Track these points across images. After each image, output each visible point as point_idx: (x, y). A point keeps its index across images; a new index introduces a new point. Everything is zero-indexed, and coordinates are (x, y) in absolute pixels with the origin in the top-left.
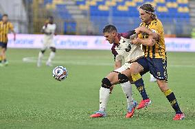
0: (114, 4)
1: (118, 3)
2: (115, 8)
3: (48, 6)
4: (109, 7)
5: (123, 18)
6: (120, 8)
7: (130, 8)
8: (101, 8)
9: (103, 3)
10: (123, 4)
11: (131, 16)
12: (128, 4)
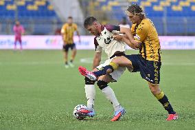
0: (168, 4)
1: (172, 4)
2: (169, 8)
3: (104, 8)
4: (164, 7)
5: (178, 18)
6: (175, 8)
7: (184, 8)
8: (156, 8)
9: (157, 4)
10: (177, 4)
11: (185, 16)
12: (182, 3)
